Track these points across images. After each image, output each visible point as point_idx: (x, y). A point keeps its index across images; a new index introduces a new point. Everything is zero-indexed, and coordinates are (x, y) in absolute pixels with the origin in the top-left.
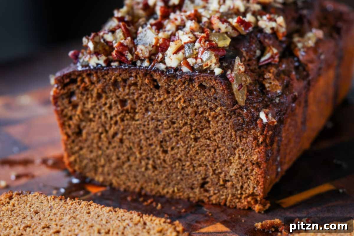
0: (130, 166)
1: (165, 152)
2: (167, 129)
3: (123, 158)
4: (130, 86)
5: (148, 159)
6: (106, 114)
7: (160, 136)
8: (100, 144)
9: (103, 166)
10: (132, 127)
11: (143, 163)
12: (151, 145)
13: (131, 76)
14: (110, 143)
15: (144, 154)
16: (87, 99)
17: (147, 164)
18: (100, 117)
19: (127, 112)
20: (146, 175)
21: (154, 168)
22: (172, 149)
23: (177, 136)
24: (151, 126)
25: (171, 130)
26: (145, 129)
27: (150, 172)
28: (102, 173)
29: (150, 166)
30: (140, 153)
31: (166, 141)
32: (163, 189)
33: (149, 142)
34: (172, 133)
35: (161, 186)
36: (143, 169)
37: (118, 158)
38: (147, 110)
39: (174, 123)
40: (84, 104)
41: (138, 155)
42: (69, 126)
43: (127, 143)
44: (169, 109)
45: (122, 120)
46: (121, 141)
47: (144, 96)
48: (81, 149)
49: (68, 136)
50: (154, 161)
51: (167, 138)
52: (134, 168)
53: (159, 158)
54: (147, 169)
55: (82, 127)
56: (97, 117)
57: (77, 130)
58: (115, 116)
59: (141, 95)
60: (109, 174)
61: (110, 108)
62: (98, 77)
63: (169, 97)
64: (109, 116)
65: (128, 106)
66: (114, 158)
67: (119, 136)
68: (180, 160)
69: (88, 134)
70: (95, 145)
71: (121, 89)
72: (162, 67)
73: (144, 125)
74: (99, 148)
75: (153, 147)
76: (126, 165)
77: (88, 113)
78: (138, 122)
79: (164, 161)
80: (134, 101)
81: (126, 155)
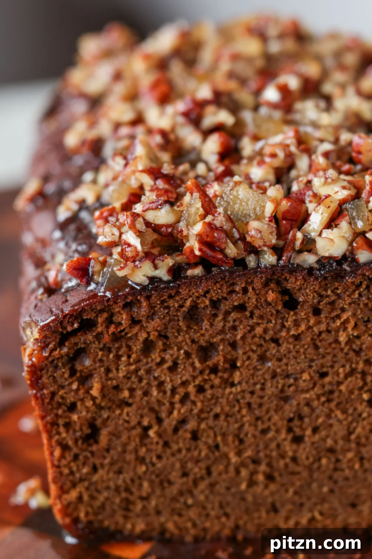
0: (212, 485)
1: (298, 440)
2: (307, 391)
3: (197, 470)
4: (227, 313)
5: (256, 461)
6: (161, 385)
7: (289, 410)
8: (143, 451)
9: (146, 499)
10: (223, 401)
11: (244, 473)
12: (264, 432)
13: (232, 292)
14: (166, 444)
15: (249, 453)
16: (118, 357)
17: (253, 473)
18: (146, 393)
19: (214, 370)
20: (250, 498)
21: (270, 478)
22: (315, 430)
23: (329, 401)
24: (270, 390)
25: (317, 390)
26: (254, 400)
27: (259, 489)
28: (145, 513)
29: (260, 478)
30: (239, 453)
31: (301, 418)
32: (287, 519)
33: (260, 426)
34: (318, 397)
35: (283, 513)
36: (243, 486)
37: (185, 474)
38: (263, 358)
39: (323, 375)
40: (108, 370)
41: (234, 459)
42: (68, 425)
43: (207, 439)
44: (316, 347)
45: (200, 390)
46: (195, 436)
47: (259, 330)
48: (95, 469)
49: (65, 448)
50: (269, 465)
51: (306, 410)
52: (221, 488)
53: (282, 456)
54: (252, 483)
55: (99, 422)
56: (139, 393)
57: (87, 431)
58: (185, 384)
59: (252, 328)
60: (158, 513)
61: (173, 368)
62: (151, 307)
63: (319, 323)
64: (169, 387)
65: (218, 358)
66: (175, 476)
67: (191, 425)
68: (331, 450)
69: (115, 435)
70: (130, 457)
71: (205, 324)
72: (310, 259)
73: (252, 393)
74: (141, 460)
75: (270, 435)
76: (202, 485)
77: (117, 388)
78: (239, 388)
79: (294, 459)
80: (233, 345)
81: (203, 465)
